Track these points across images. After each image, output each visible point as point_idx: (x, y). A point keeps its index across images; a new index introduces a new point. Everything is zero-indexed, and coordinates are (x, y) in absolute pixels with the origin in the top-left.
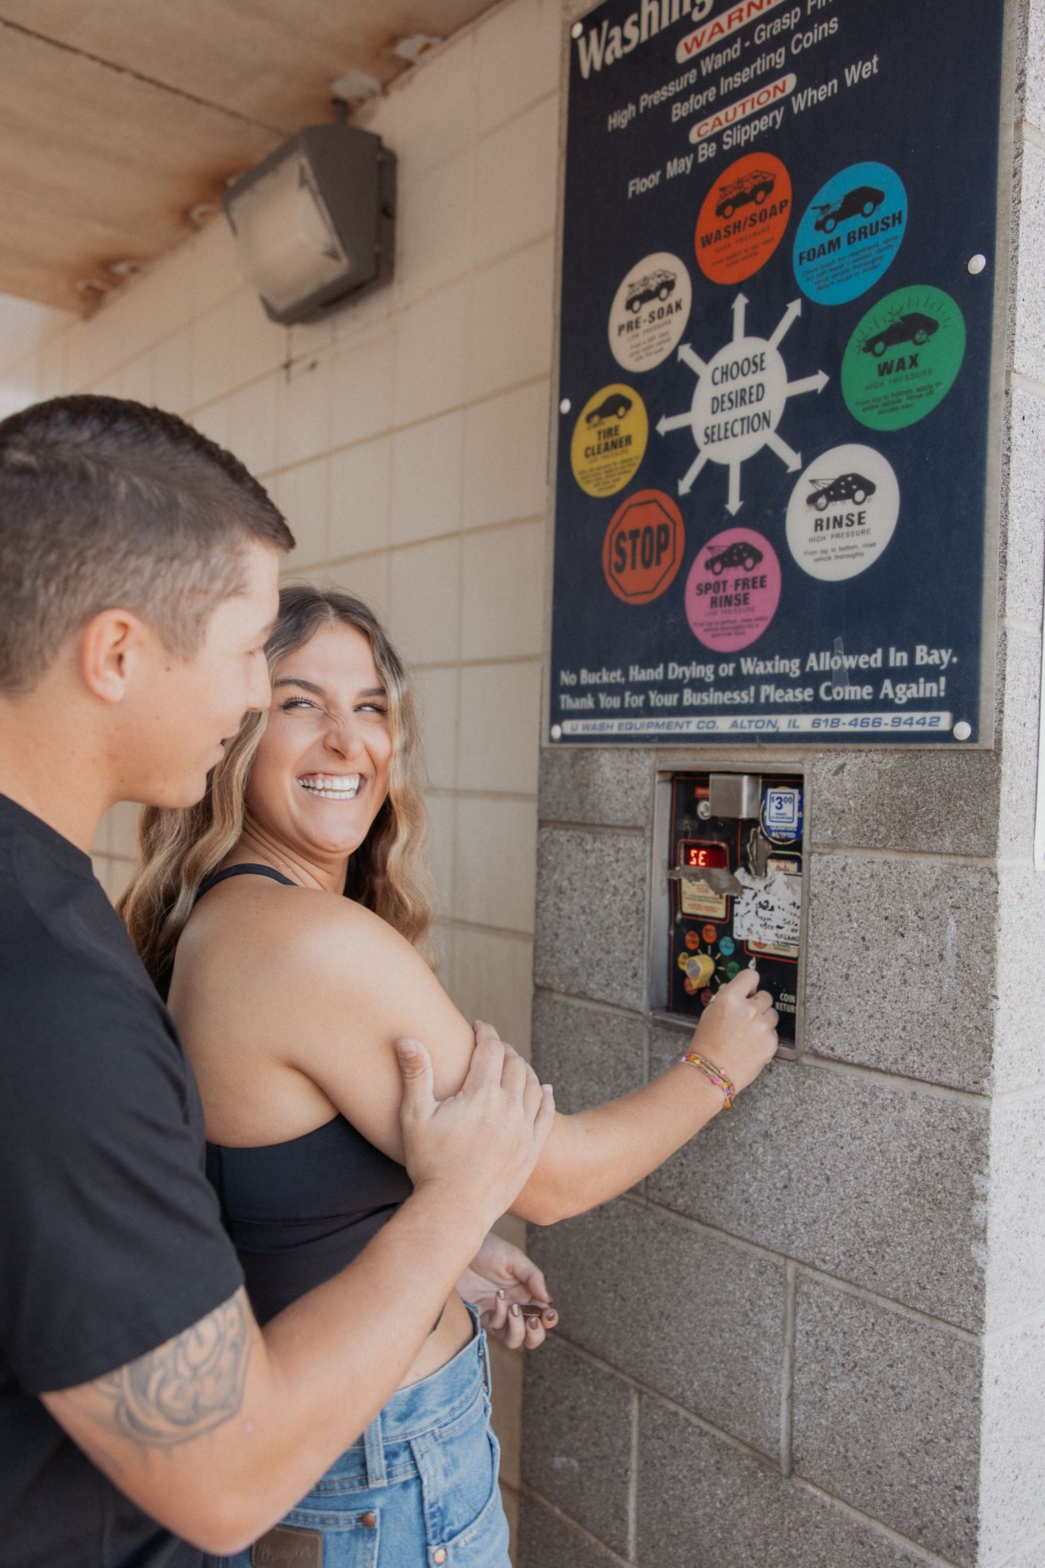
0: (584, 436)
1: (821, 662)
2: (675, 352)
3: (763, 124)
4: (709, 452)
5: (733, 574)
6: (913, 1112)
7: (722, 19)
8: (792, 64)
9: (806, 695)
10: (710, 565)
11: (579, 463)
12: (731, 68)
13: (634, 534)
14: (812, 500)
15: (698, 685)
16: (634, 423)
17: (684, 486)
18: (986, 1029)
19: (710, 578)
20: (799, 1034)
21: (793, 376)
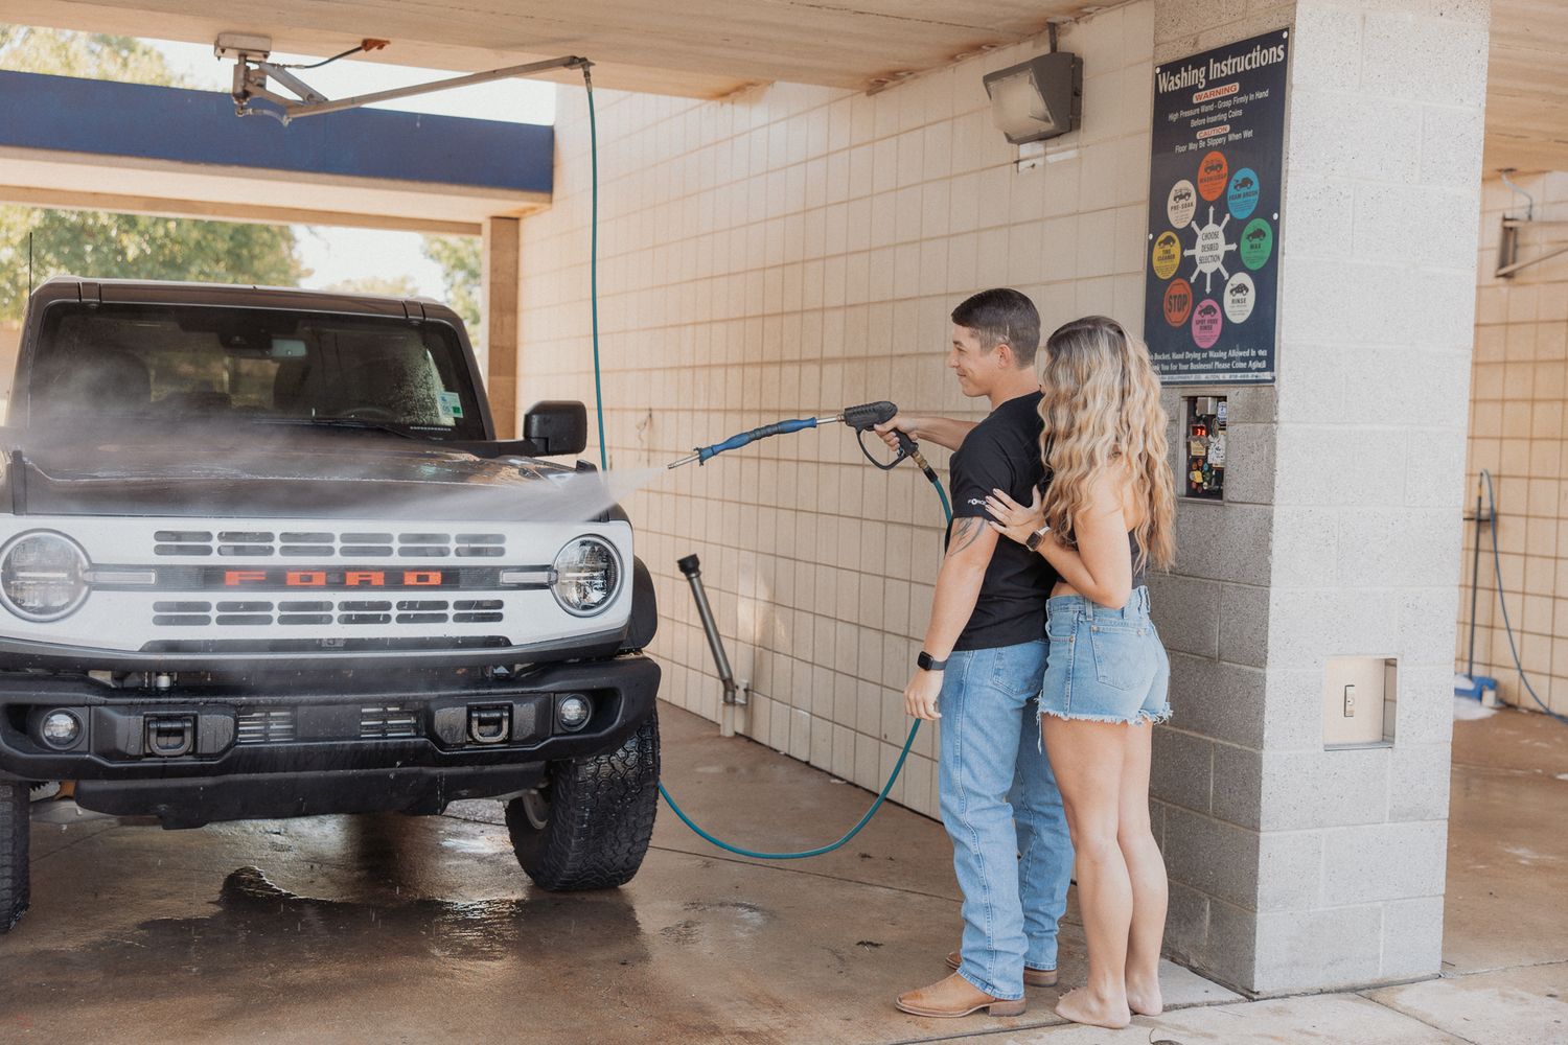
0: (1158, 252)
1: (1233, 353)
2: (1190, 223)
3: (1220, 141)
4: (1201, 267)
5: (1208, 317)
6: (1255, 516)
7: (1208, 92)
8: (1229, 121)
9: (1227, 366)
10: (1200, 313)
11: (1156, 263)
12: (1210, 114)
13: (1175, 297)
14: (1231, 291)
15: (1195, 361)
16: (1176, 249)
17: (1192, 280)
18: (1273, 482)
19: (1200, 318)
20: (1224, 495)
21: (1227, 243)
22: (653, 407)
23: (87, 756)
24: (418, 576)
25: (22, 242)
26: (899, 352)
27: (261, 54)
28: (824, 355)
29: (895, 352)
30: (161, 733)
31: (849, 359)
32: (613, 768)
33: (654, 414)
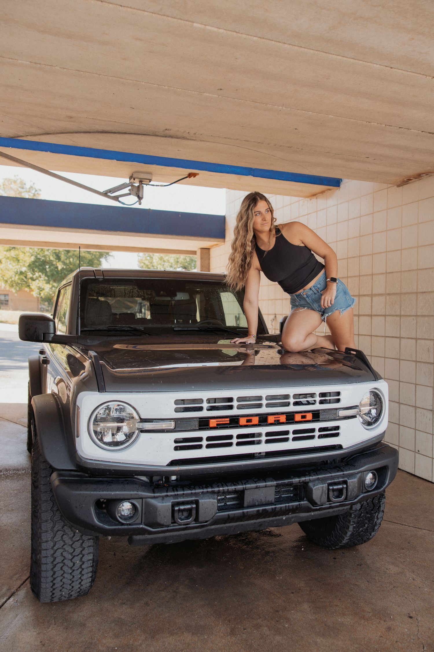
22: (276, 313)
23: (141, 526)
25: (29, 266)
26: (422, 291)
27: (148, 181)
28: (373, 293)
29: (419, 291)
31: (389, 294)
33: (277, 316)
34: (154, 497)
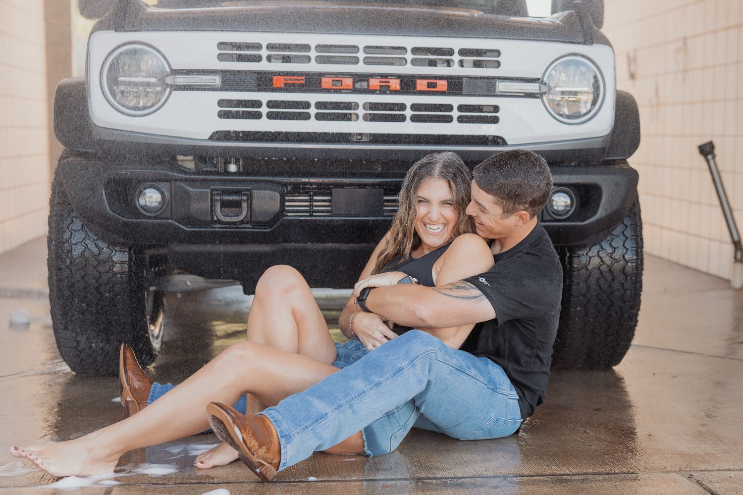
23: (170, 221)
24: (428, 83)
30: (224, 204)
32: (602, 260)
34: (186, 180)
